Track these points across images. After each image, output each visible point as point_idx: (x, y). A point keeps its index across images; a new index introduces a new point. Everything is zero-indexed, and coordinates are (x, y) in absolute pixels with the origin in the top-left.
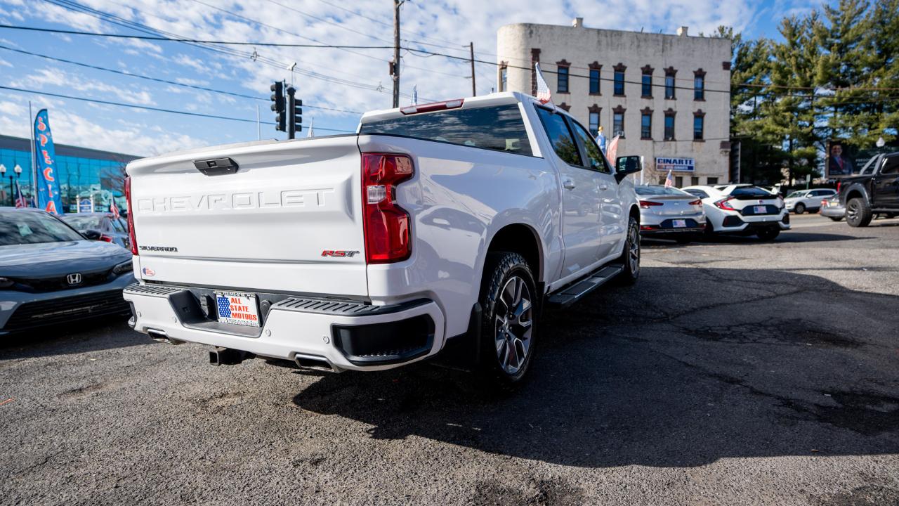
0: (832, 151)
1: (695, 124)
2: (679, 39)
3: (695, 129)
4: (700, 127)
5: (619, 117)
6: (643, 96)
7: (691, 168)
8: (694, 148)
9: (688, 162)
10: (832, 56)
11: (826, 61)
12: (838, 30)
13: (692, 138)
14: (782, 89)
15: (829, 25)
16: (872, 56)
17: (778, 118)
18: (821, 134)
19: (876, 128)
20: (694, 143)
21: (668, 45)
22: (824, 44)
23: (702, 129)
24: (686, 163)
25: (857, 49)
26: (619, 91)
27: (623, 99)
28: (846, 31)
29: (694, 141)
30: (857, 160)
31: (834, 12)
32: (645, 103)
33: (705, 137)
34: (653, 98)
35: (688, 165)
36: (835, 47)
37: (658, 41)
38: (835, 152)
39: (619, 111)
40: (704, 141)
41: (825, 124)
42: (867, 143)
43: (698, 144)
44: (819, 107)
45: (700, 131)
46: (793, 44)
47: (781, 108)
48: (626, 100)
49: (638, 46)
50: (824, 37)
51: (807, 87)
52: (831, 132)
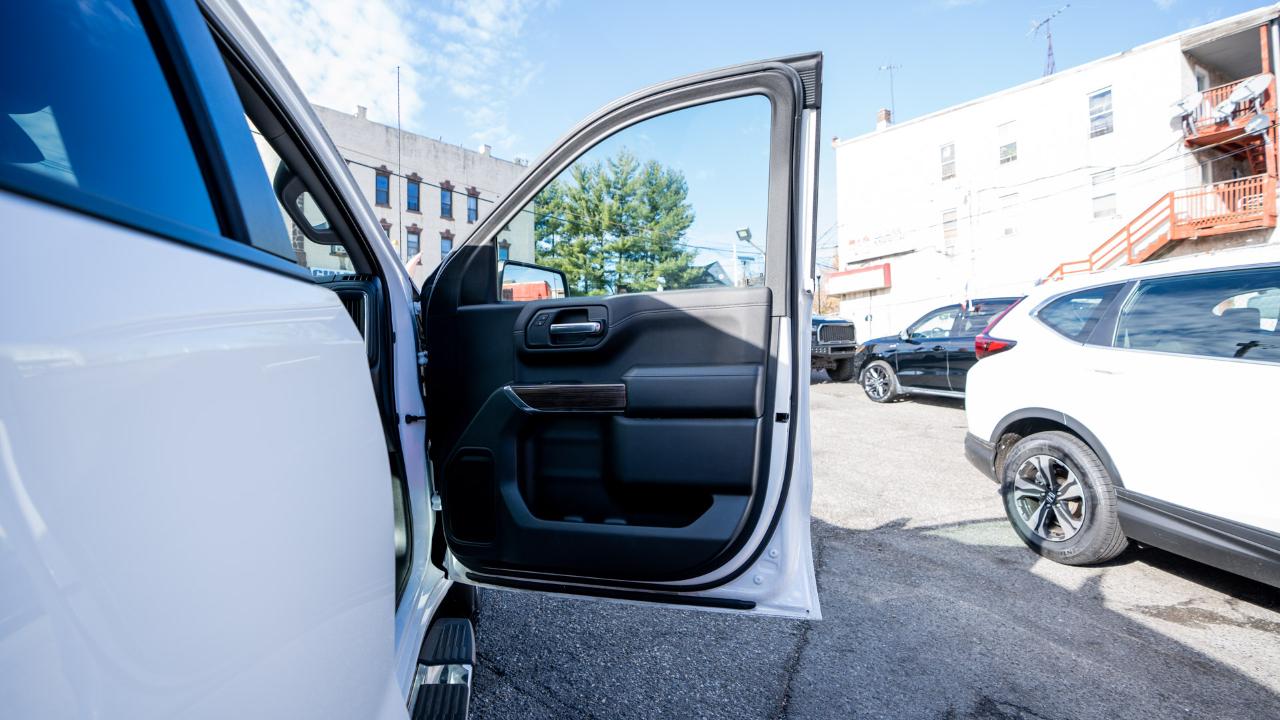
2: (482, 158)
5: (413, 238)
6: (442, 217)
10: (616, 204)
11: (611, 207)
12: (618, 183)
14: (576, 229)
15: (612, 177)
16: (645, 209)
17: (574, 259)
18: (609, 277)
19: (652, 275)
21: (470, 163)
22: (609, 193)
25: (633, 202)
26: (414, 206)
27: (418, 216)
28: (624, 185)
31: (614, 166)
32: (445, 225)
34: (453, 220)
36: (617, 197)
37: (459, 155)
39: (414, 231)
41: (613, 267)
44: (607, 252)
46: (584, 188)
48: (422, 219)
49: (436, 157)
50: (608, 186)
51: (597, 232)
52: (618, 276)
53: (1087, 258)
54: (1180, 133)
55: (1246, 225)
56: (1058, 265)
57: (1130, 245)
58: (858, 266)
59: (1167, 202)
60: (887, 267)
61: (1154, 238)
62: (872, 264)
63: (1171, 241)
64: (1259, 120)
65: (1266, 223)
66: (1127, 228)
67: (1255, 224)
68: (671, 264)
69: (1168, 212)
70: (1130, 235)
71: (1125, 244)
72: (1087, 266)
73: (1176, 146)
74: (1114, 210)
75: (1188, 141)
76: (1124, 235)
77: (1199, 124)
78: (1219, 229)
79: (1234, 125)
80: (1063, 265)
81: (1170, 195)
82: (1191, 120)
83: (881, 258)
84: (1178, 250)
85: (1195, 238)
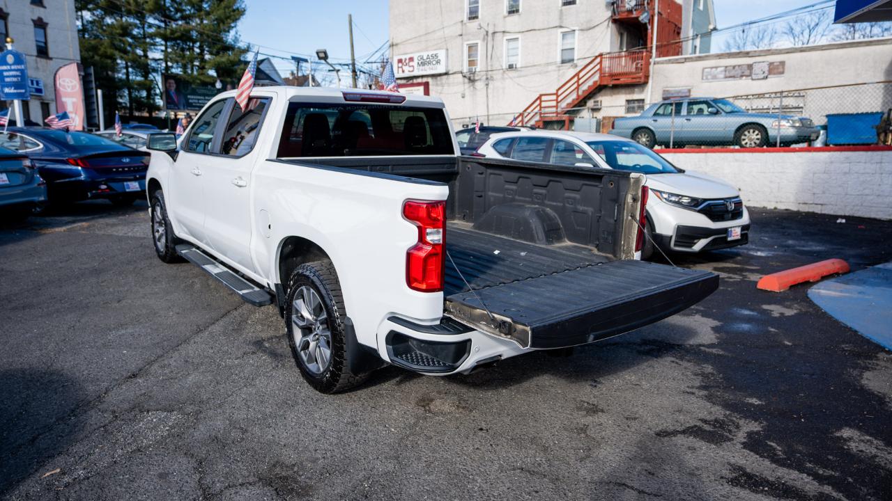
0: (168, 85)
1: (36, 35)
3: (37, 41)
4: (43, 40)
7: (39, 91)
8: (39, 66)
9: (35, 83)
13: (35, 53)
18: (156, 65)
20: (39, 59)
23: (46, 43)
24: (32, 84)
29: (38, 56)
30: (189, 97)
33: (51, 55)
35: (35, 86)
38: (170, 86)
40: (51, 59)
42: (198, 81)
43: (42, 61)
44: (151, 37)
45: (43, 45)
47: (118, 31)
52: (164, 65)
53: (555, 92)
54: (609, 14)
55: (634, 80)
56: (538, 96)
57: (579, 85)
58: (403, 82)
59: (598, 60)
60: (426, 85)
61: (590, 83)
62: (415, 81)
63: (600, 85)
64: (646, 14)
65: (642, 80)
66: (577, 74)
67: (638, 80)
68: (223, 59)
69: (598, 67)
70: (579, 79)
71: (575, 86)
72: (554, 97)
73: (607, 22)
74: (573, 60)
75: (614, 20)
76: (576, 79)
77: (619, 10)
78: (623, 80)
79: (635, 15)
80: (541, 95)
81: (601, 55)
82: (615, 5)
83: (422, 76)
84: (603, 92)
85: (611, 85)
